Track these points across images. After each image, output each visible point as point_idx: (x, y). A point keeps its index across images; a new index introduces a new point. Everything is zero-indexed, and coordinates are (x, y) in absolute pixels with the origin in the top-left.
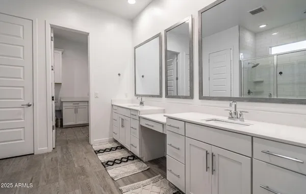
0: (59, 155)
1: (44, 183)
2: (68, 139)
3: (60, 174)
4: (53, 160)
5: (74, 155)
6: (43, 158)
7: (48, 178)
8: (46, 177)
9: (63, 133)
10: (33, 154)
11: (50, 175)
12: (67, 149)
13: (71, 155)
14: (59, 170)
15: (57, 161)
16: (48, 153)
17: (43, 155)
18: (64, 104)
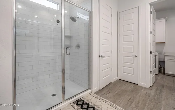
0: (153, 92)
1: (134, 106)
2: (165, 84)
3: (146, 107)
4: (147, 94)
5: (164, 99)
6: (142, 90)
7: (138, 104)
8: (137, 102)
9: (164, 78)
10: (138, 84)
11: (140, 103)
12: (161, 92)
13: (162, 98)
14: (147, 104)
15: (149, 96)
16: (146, 88)
17: (142, 88)
18: (166, 58)
